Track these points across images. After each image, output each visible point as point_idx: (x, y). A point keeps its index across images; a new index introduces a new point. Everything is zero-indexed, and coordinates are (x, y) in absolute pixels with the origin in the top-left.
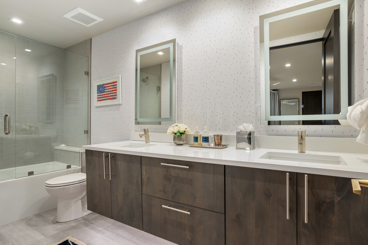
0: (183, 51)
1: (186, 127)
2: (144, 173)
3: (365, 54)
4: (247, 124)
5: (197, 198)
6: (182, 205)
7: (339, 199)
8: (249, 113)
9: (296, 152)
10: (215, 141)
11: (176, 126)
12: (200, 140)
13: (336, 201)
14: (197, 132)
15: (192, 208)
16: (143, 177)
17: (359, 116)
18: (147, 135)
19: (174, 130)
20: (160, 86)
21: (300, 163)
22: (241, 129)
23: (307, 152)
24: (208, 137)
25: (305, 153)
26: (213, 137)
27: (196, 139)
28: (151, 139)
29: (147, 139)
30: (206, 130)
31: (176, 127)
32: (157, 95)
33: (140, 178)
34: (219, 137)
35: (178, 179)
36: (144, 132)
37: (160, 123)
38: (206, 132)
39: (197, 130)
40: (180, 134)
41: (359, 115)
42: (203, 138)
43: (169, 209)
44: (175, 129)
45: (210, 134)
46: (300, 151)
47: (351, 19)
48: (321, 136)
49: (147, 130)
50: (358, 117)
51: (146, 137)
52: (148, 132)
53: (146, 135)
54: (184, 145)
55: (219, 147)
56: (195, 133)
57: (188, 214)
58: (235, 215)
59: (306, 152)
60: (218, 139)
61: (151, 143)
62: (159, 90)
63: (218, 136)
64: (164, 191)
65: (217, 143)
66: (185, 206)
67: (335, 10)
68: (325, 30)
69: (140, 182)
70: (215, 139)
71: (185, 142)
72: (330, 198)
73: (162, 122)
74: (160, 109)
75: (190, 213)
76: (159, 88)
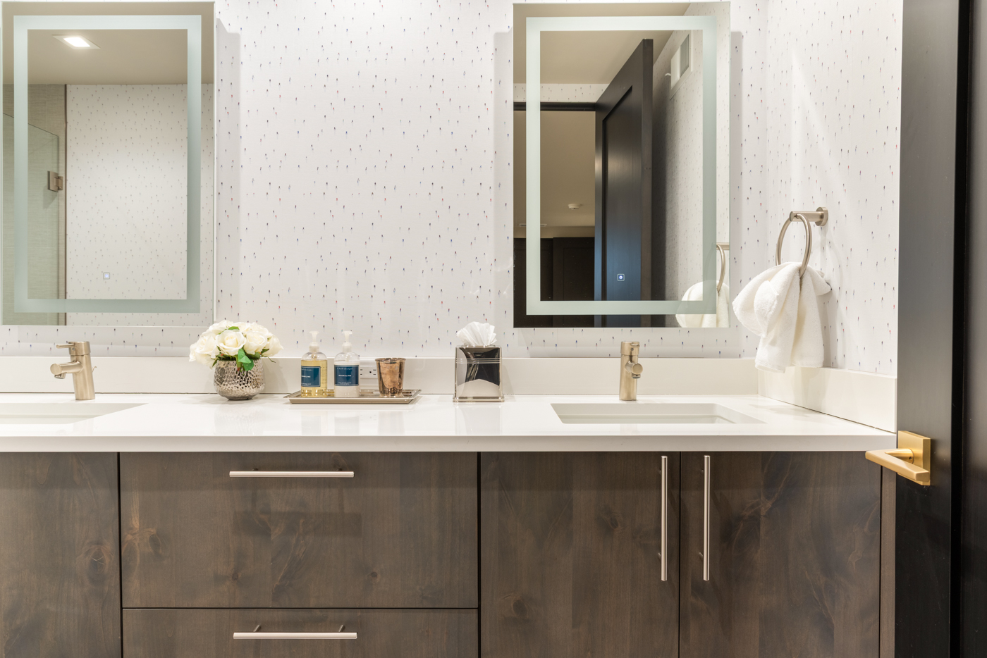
0: (244, 56)
1: (269, 334)
2: (134, 521)
3: (744, 161)
4: (482, 325)
5: (379, 576)
6: (318, 613)
7: (769, 505)
8: (478, 290)
9: (615, 400)
10: (381, 378)
11: (231, 329)
12: (327, 378)
13: (763, 512)
14: (313, 352)
15: (359, 613)
16: (127, 537)
17: (774, 307)
18: (84, 367)
19: (221, 345)
20: (62, 174)
21: (626, 426)
22: (465, 340)
23: (641, 399)
24: (356, 368)
25: (635, 400)
26: (375, 367)
27: (311, 375)
28: (99, 382)
29: (85, 385)
30: (347, 345)
31: (232, 333)
32: (46, 205)
33: (110, 546)
34: (397, 366)
35: (302, 521)
36: (69, 357)
37: (62, 319)
38: (348, 350)
39: (314, 345)
40: (250, 361)
41: (773, 305)
42: (338, 370)
43: (258, 641)
44: (229, 342)
45: (365, 358)
46: (625, 396)
47: (670, 72)
48: (658, 356)
49: (83, 347)
50: (770, 308)
51: (81, 378)
52: (88, 354)
53: (80, 365)
54: (257, 398)
55: (395, 398)
56: (309, 354)
57: (351, 641)
58: (512, 605)
59: (638, 398)
60: (392, 372)
61: (99, 399)
62: (59, 189)
63: (393, 362)
64: (235, 577)
65: (388, 384)
66: (332, 615)
67: (644, 40)
68: (608, 85)
69: (110, 561)
70: (380, 373)
71: (262, 388)
72: (752, 507)
73: (71, 316)
74: (62, 265)
75: (356, 634)
76: (57, 183)
